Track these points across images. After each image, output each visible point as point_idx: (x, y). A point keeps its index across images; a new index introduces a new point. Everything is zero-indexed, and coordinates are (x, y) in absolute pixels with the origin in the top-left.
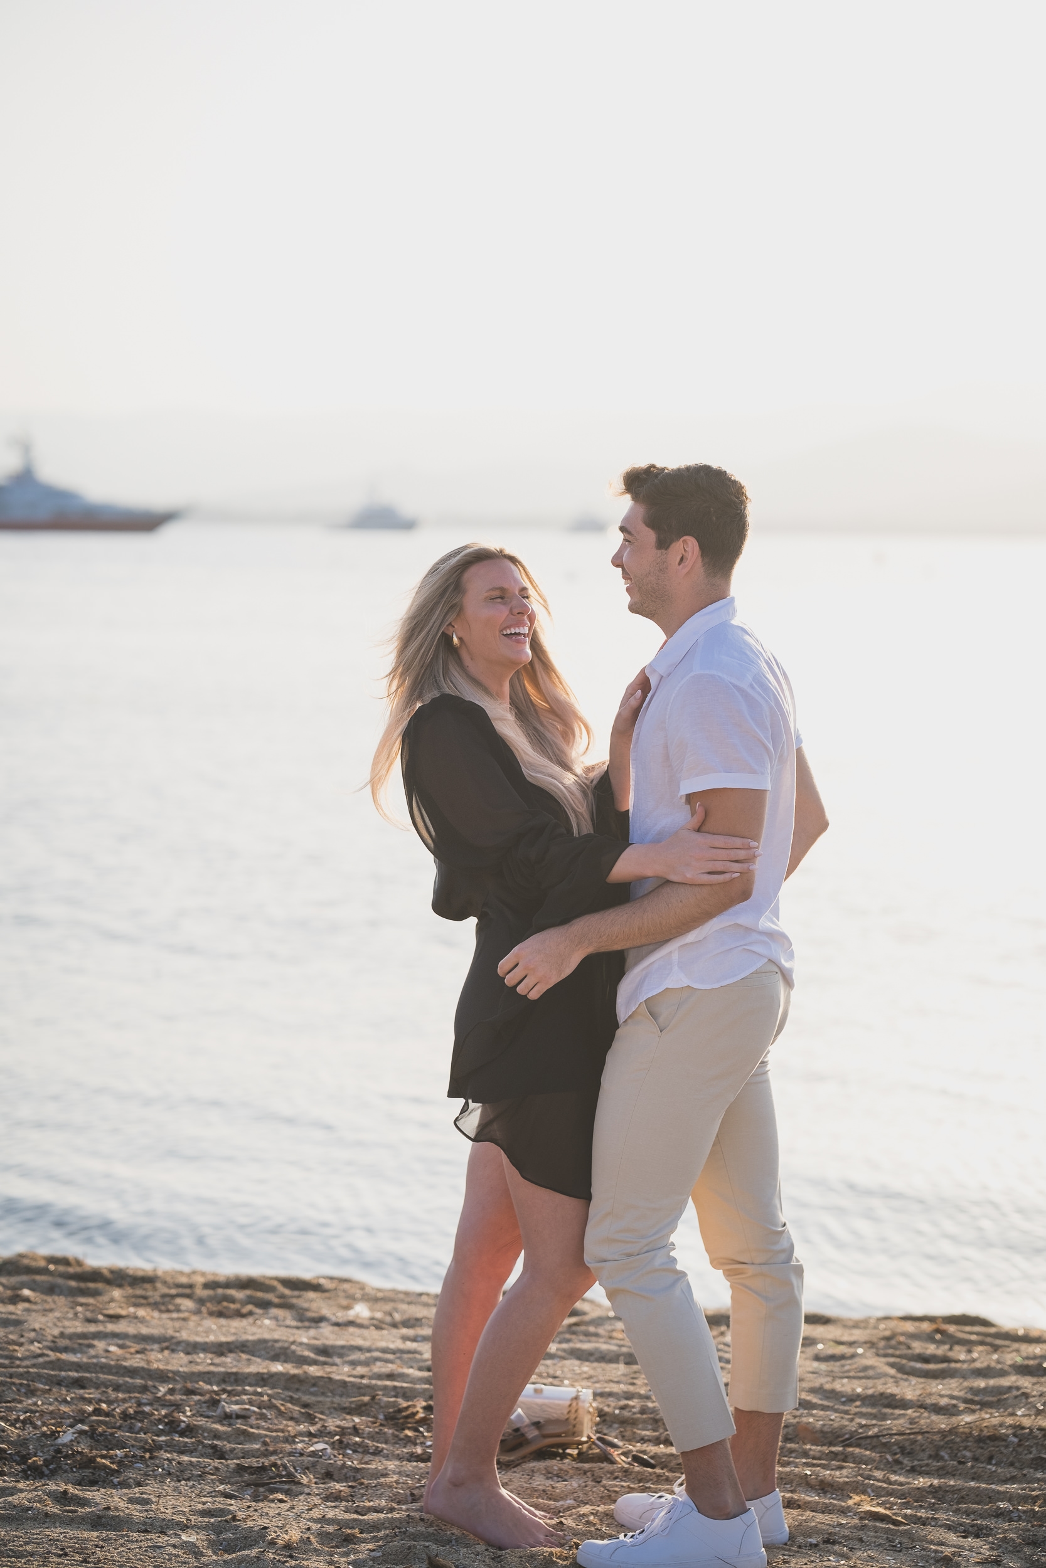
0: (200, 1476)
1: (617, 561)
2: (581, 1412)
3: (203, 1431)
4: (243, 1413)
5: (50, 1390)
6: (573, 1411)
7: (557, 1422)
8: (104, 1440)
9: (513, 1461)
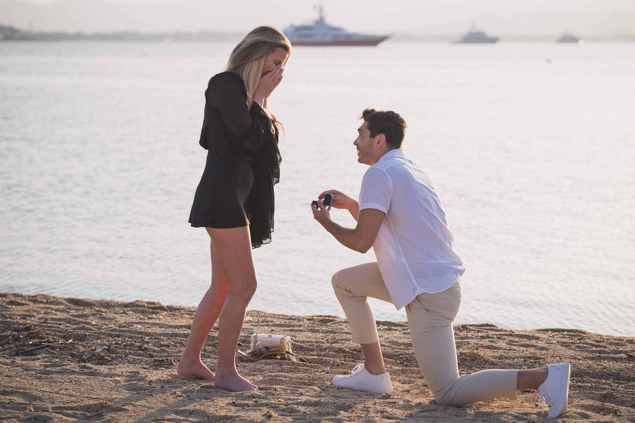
0: (139, 363)
1: (355, 143)
2: (284, 343)
3: (150, 350)
4: (168, 345)
5: (106, 338)
6: (282, 343)
7: (276, 347)
8: (112, 352)
9: (255, 360)
